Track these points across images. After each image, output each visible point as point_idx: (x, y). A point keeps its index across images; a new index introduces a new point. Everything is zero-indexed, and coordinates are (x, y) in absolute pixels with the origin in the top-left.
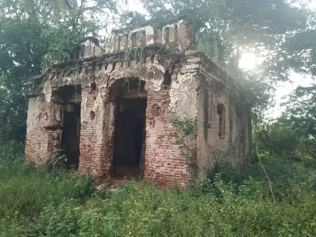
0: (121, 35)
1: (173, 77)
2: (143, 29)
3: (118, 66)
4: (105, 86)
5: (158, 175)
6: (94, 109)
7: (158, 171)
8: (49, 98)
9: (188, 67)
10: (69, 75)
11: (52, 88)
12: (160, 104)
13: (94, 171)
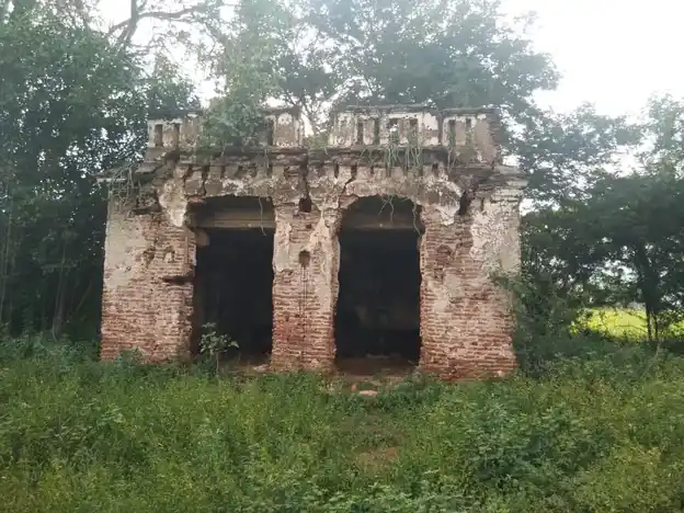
0: (364, 117)
1: (475, 204)
2: (412, 115)
3: (362, 173)
4: (335, 205)
5: (454, 362)
6: (309, 248)
7: (453, 355)
8: (178, 217)
9: (505, 192)
10: (237, 176)
11: (187, 196)
12: (452, 247)
13: (314, 361)
